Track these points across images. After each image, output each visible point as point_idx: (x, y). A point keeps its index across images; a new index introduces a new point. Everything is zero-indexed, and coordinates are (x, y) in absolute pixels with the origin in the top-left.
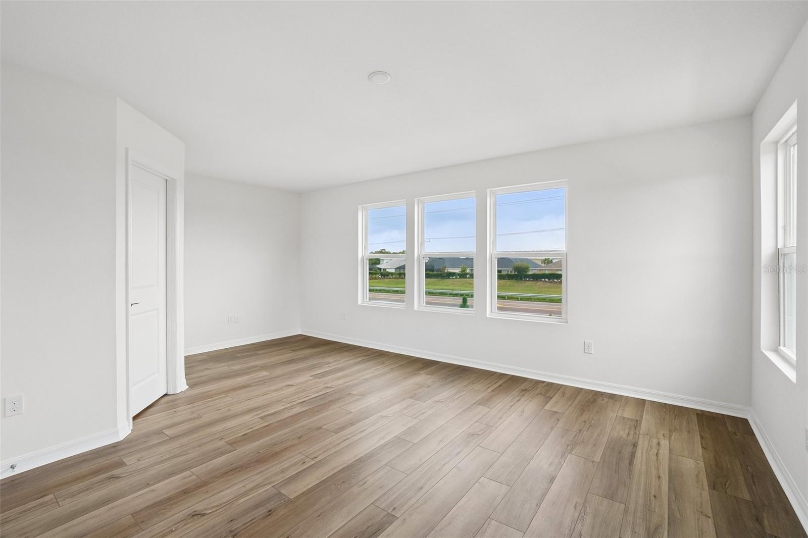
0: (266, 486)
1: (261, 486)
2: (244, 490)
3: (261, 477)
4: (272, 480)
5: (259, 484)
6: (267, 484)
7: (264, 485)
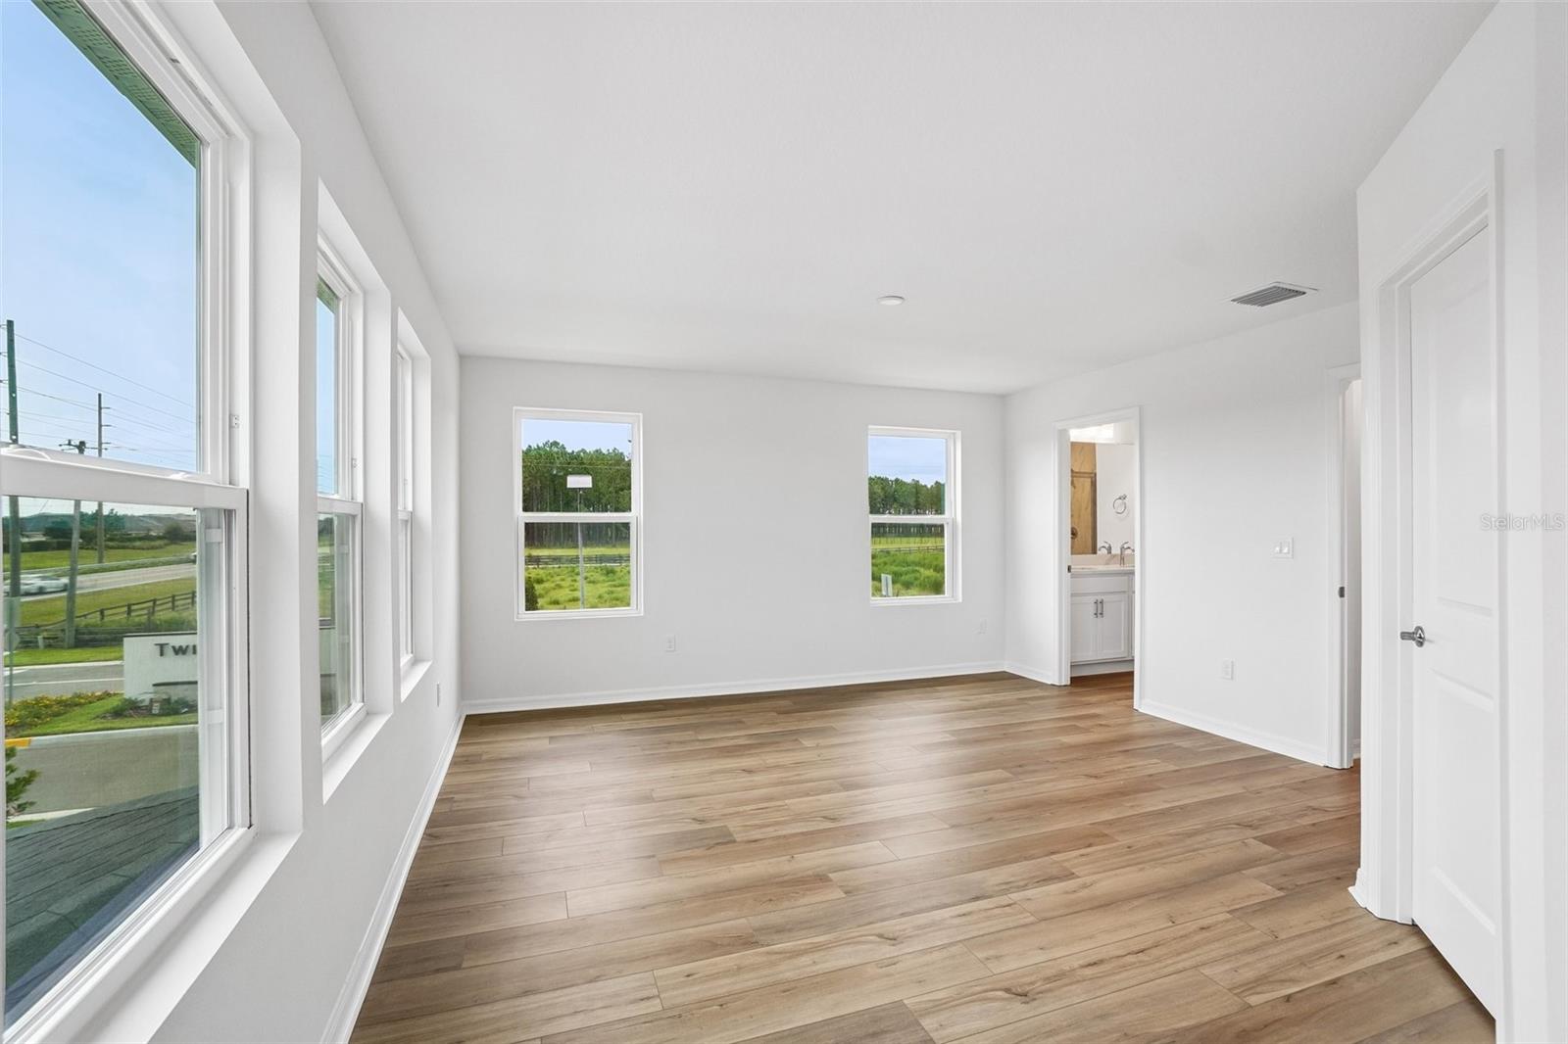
0: (777, 950)
1: (786, 953)
2: (816, 956)
3: (781, 972)
4: (765, 959)
5: (790, 958)
6: (777, 953)
7: (781, 953)
